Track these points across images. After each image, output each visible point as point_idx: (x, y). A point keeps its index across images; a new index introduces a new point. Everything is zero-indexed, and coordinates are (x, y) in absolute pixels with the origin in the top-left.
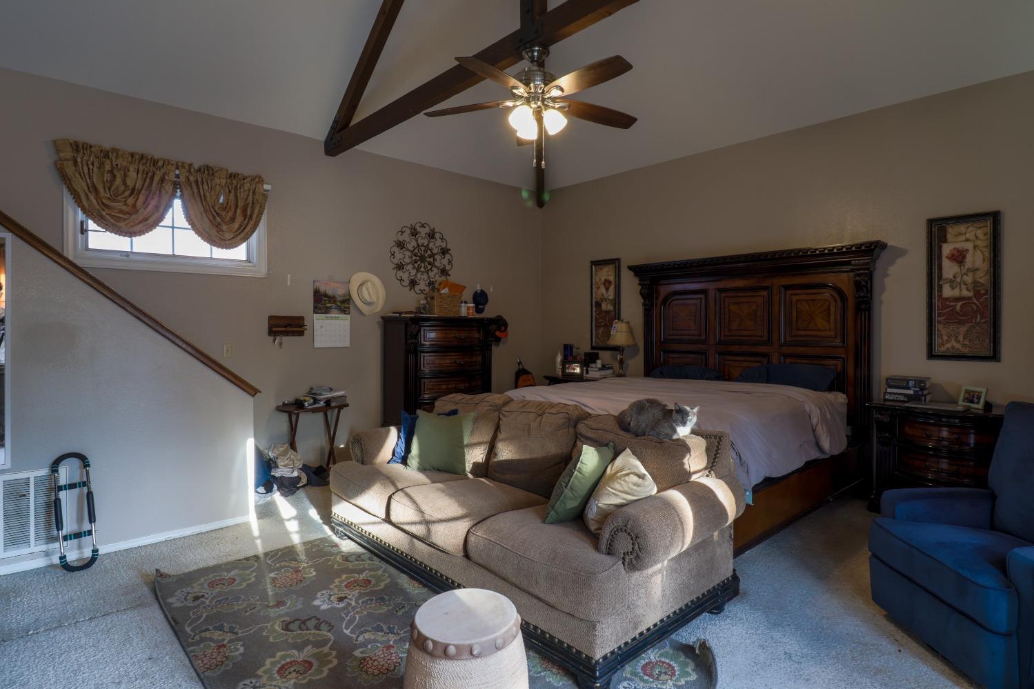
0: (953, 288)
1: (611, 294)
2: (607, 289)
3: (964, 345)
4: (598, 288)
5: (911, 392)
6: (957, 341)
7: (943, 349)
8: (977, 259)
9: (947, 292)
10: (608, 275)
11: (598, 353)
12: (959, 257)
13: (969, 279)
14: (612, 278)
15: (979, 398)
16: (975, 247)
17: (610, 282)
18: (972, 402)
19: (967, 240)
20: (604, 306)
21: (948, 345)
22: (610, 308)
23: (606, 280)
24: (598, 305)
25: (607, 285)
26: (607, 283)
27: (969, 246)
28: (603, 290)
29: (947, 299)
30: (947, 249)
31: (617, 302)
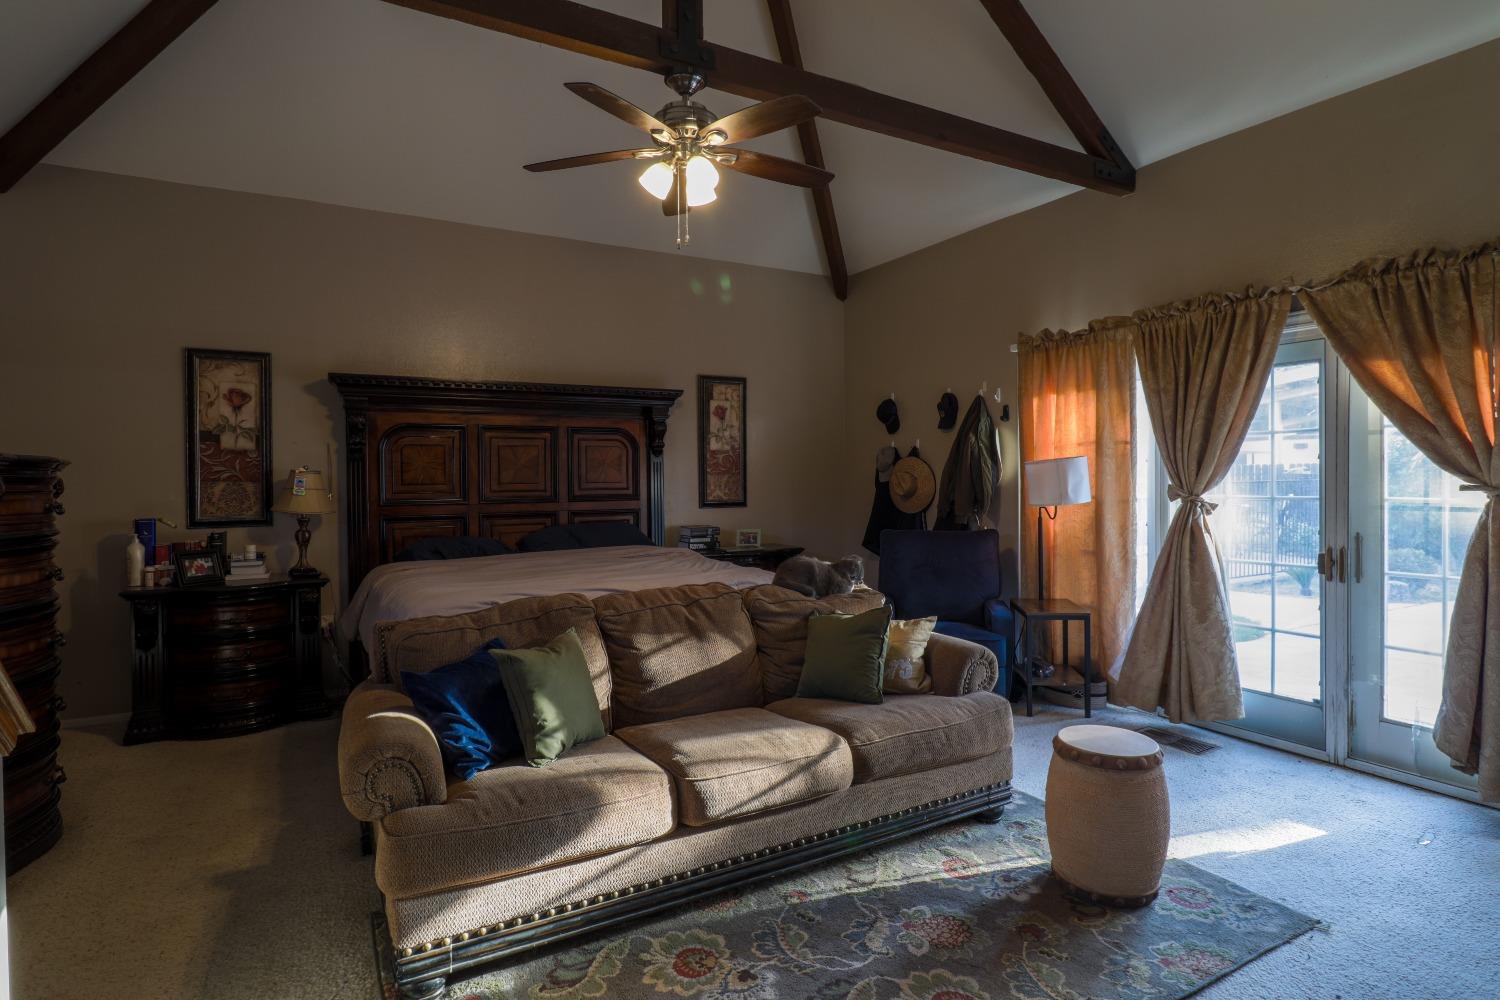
0: (717, 442)
1: (249, 417)
2: (237, 408)
3: (725, 494)
4: (211, 404)
5: (708, 540)
6: (720, 490)
7: (711, 498)
8: (732, 417)
9: (714, 445)
10: (239, 382)
11: (226, 533)
12: (721, 413)
13: (727, 434)
14: (251, 387)
15: (755, 538)
16: (732, 406)
17: (245, 397)
18: (749, 542)
19: (727, 399)
20: (227, 441)
21: (715, 494)
22: (249, 445)
23: (232, 391)
24: (213, 438)
25: (237, 400)
26: (237, 399)
27: (727, 405)
28: (226, 410)
29: (714, 452)
30: (713, 404)
31: (263, 433)
